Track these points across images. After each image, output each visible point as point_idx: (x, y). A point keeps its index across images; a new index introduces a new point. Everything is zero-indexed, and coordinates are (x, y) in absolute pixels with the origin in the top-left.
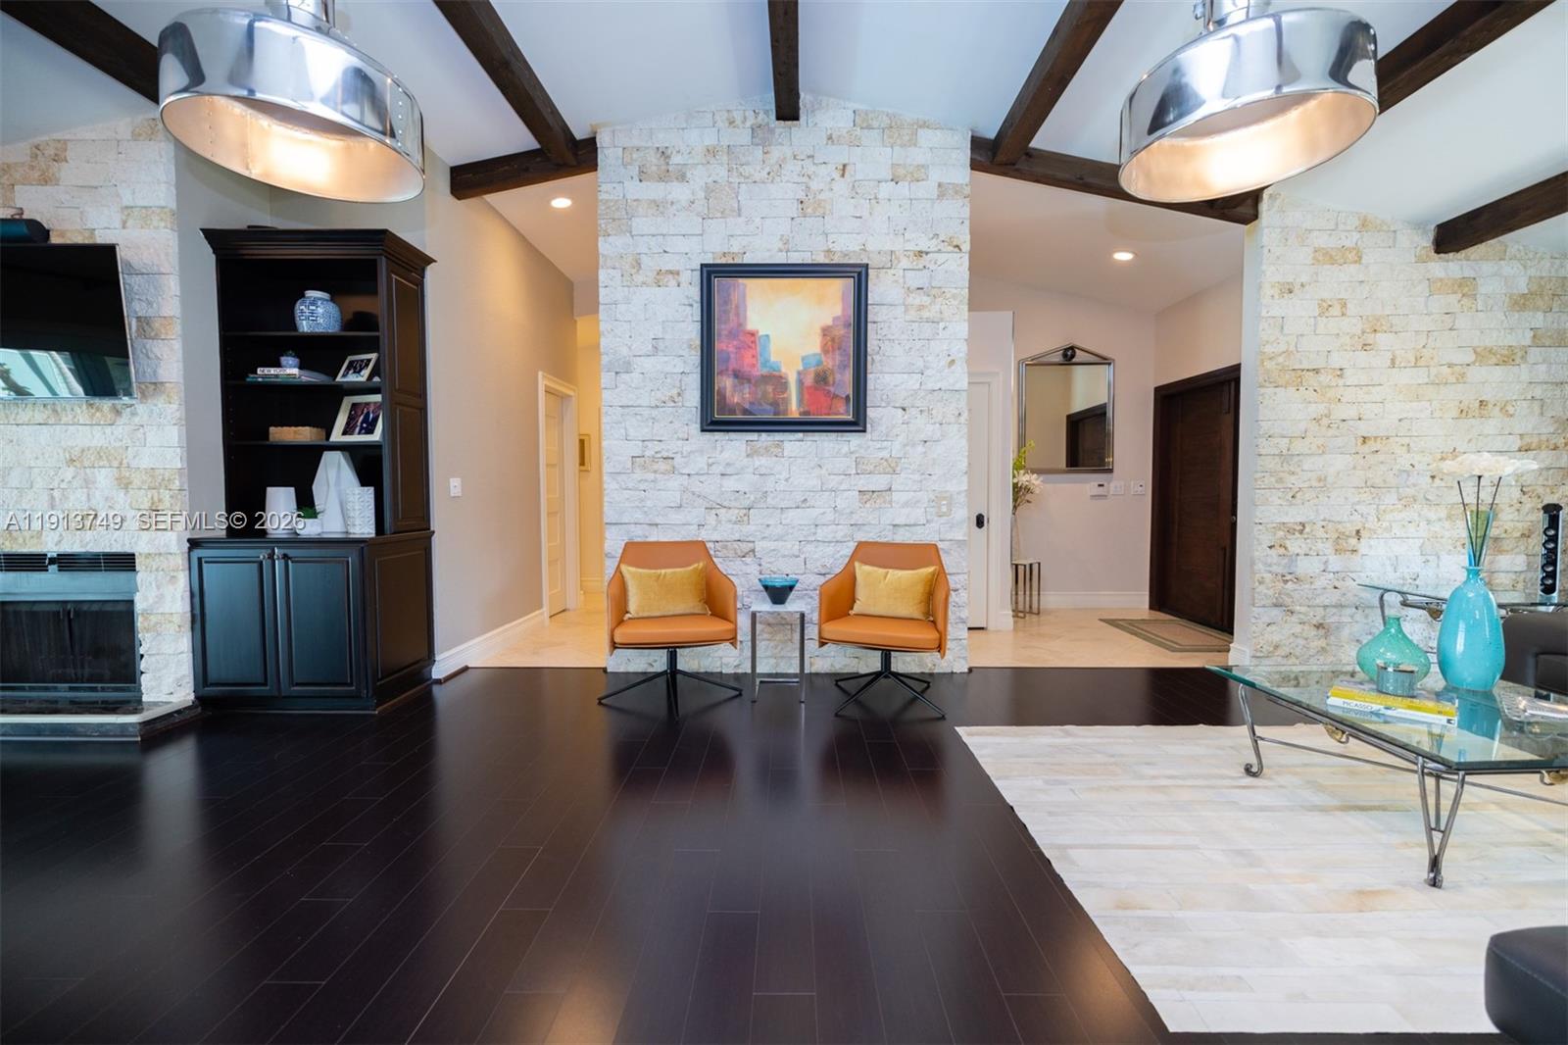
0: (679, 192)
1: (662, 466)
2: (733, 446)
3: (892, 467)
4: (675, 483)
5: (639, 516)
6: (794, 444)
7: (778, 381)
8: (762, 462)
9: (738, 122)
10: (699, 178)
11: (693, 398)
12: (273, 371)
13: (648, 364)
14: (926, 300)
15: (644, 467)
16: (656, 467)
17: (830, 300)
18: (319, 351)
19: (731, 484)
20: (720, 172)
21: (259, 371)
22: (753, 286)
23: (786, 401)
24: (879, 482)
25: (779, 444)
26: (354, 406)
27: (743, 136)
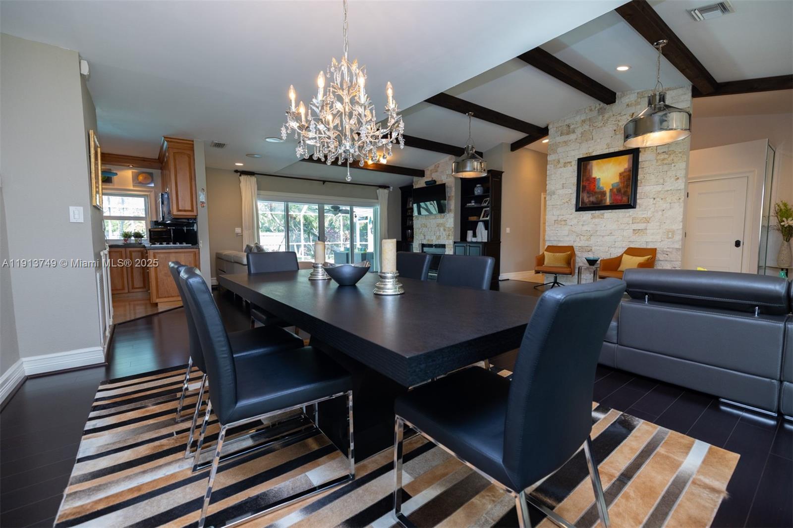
0: (572, 137)
1: (563, 223)
2: (587, 215)
3: (647, 221)
4: (567, 228)
5: (555, 238)
6: (608, 214)
7: (603, 194)
8: (596, 221)
9: (593, 109)
10: (579, 131)
11: (574, 201)
12: (470, 204)
13: (561, 192)
14: (666, 156)
15: (558, 223)
16: (561, 223)
17: (624, 163)
18: (479, 199)
19: (585, 228)
20: (586, 127)
21: (468, 205)
22: (594, 162)
23: (605, 200)
24: (641, 226)
25: (603, 215)
26: (485, 211)
27: (595, 113)
